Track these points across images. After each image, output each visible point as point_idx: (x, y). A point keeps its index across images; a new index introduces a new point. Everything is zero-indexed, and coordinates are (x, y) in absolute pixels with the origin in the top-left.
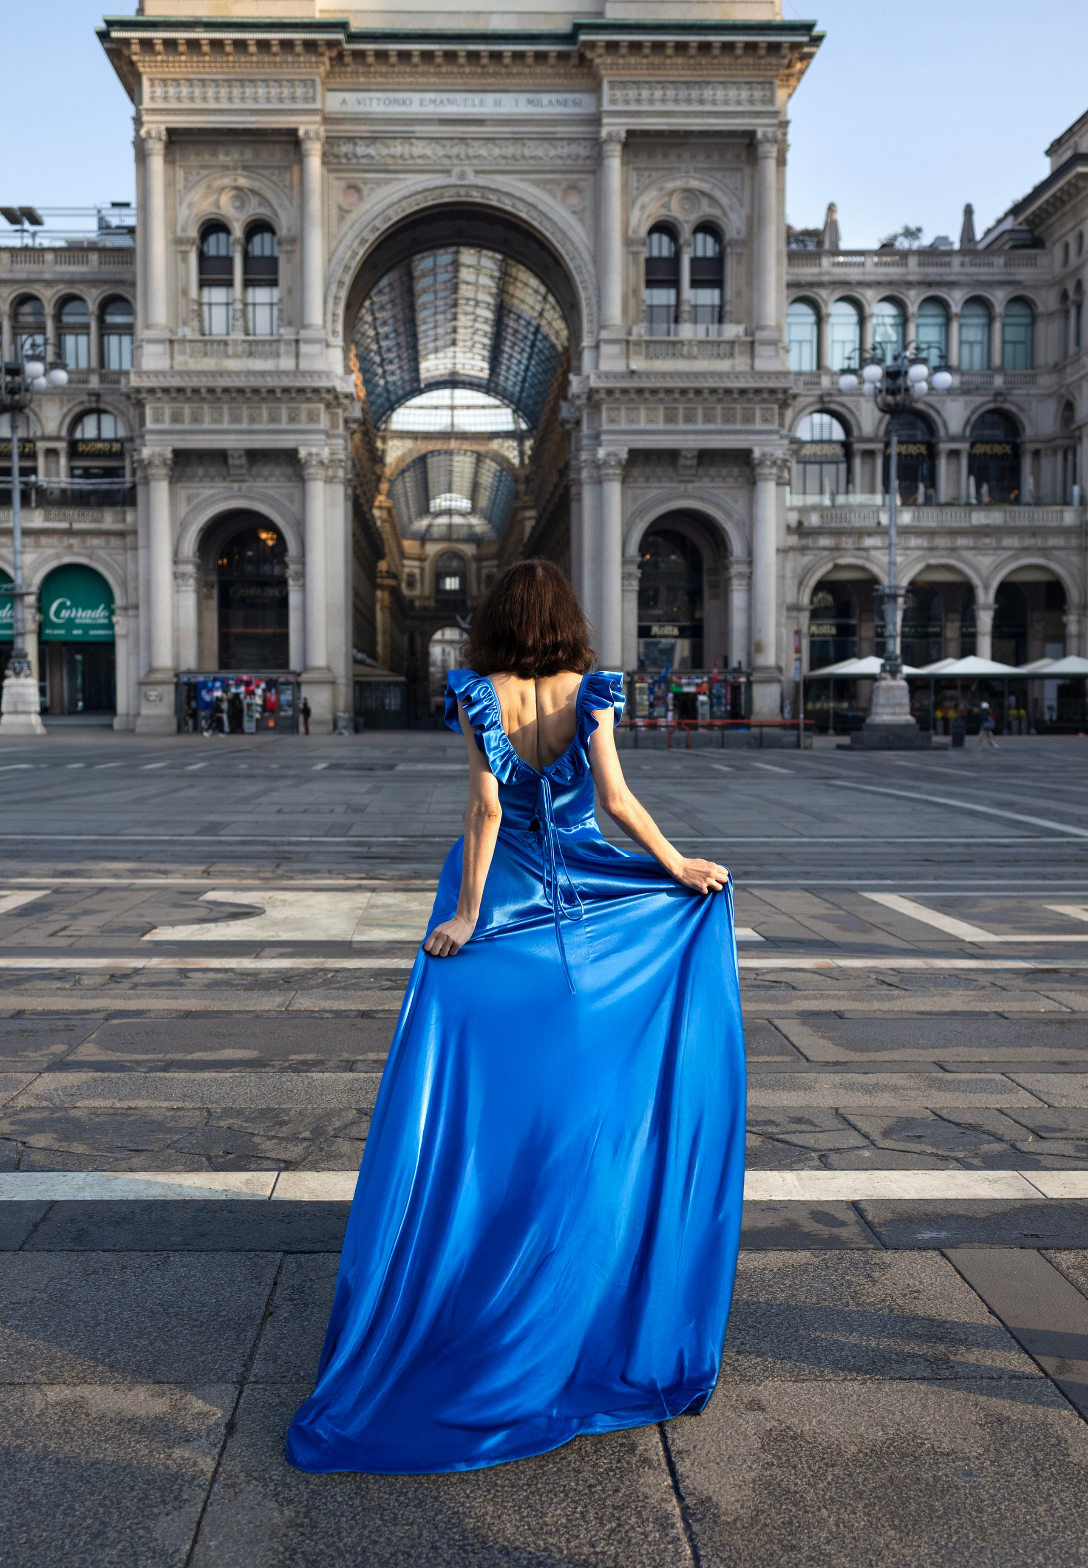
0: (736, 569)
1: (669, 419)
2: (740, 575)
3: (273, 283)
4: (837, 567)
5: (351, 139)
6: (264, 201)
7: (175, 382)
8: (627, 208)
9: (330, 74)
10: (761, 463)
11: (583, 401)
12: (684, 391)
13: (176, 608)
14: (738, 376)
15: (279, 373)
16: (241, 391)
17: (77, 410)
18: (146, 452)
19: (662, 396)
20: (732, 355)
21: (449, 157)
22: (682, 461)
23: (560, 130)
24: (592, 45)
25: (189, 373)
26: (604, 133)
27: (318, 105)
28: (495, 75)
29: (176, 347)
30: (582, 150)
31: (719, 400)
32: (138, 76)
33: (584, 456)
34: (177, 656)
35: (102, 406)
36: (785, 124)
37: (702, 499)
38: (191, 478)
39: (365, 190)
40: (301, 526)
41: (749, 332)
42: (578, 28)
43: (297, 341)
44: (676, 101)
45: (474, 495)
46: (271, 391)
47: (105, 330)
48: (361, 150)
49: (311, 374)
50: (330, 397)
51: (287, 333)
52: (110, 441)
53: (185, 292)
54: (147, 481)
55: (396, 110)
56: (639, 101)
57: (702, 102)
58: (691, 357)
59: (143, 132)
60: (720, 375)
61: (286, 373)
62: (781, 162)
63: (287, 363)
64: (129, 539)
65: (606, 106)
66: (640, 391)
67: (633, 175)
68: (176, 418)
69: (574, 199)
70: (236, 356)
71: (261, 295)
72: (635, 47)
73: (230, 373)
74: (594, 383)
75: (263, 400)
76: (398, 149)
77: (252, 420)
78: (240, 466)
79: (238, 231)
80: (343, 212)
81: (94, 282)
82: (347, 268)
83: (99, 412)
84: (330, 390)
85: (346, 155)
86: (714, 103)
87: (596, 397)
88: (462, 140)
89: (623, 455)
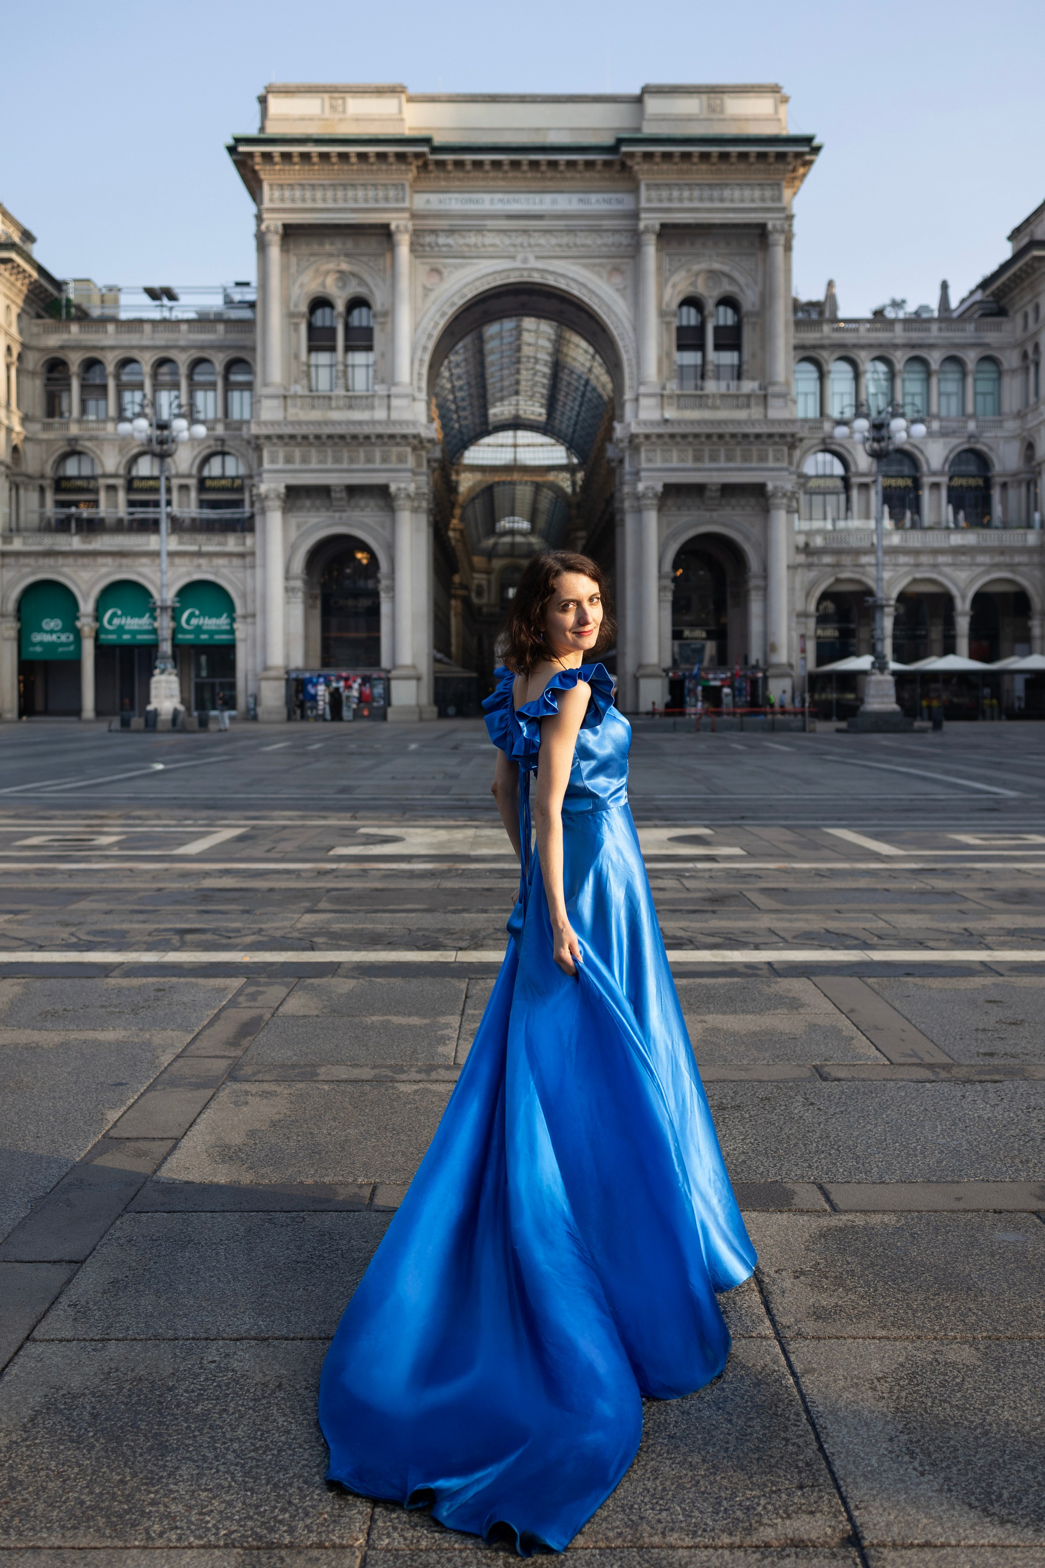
0: (753, 583)
1: (698, 458)
2: (757, 588)
3: (369, 348)
4: (838, 581)
5: (434, 232)
6: (362, 282)
7: (288, 430)
8: (661, 287)
9: (417, 179)
10: (774, 495)
11: (625, 444)
12: (709, 436)
13: (287, 616)
14: (753, 423)
15: (374, 422)
16: (342, 437)
17: (206, 452)
18: (263, 488)
19: (691, 439)
20: (748, 406)
21: (514, 246)
22: (708, 494)
23: (607, 223)
24: (631, 155)
25: (300, 423)
26: (642, 225)
27: (407, 205)
28: (551, 179)
29: (289, 401)
30: (624, 239)
31: (738, 443)
32: (259, 182)
33: (626, 489)
34: (287, 656)
35: (227, 449)
36: (790, 218)
37: (724, 525)
38: (300, 509)
39: (446, 272)
40: (391, 548)
41: (763, 387)
42: (620, 141)
43: (389, 396)
44: (701, 199)
45: (532, 519)
46: (367, 437)
47: (229, 386)
48: (442, 240)
49: (400, 423)
50: (415, 442)
51: (381, 390)
52: (233, 478)
53: (297, 356)
54: (263, 511)
55: (471, 207)
56: (670, 200)
57: (722, 200)
58: (715, 408)
59: (263, 227)
60: (739, 422)
61: (380, 422)
62: (788, 248)
63: (380, 414)
64: (248, 560)
65: (644, 204)
66: (672, 436)
67: (666, 260)
68: (288, 460)
69: (617, 279)
70: (338, 408)
71: (359, 358)
72: (667, 157)
73: (333, 423)
74: (634, 429)
75: (361, 444)
76: (472, 239)
77: (352, 460)
78: (341, 499)
79: (340, 306)
80: (427, 291)
81: (220, 348)
82: (430, 336)
83: (224, 454)
84: (416, 436)
85: (430, 245)
86: (732, 200)
87: (637, 441)
88: (525, 232)
89: (659, 488)
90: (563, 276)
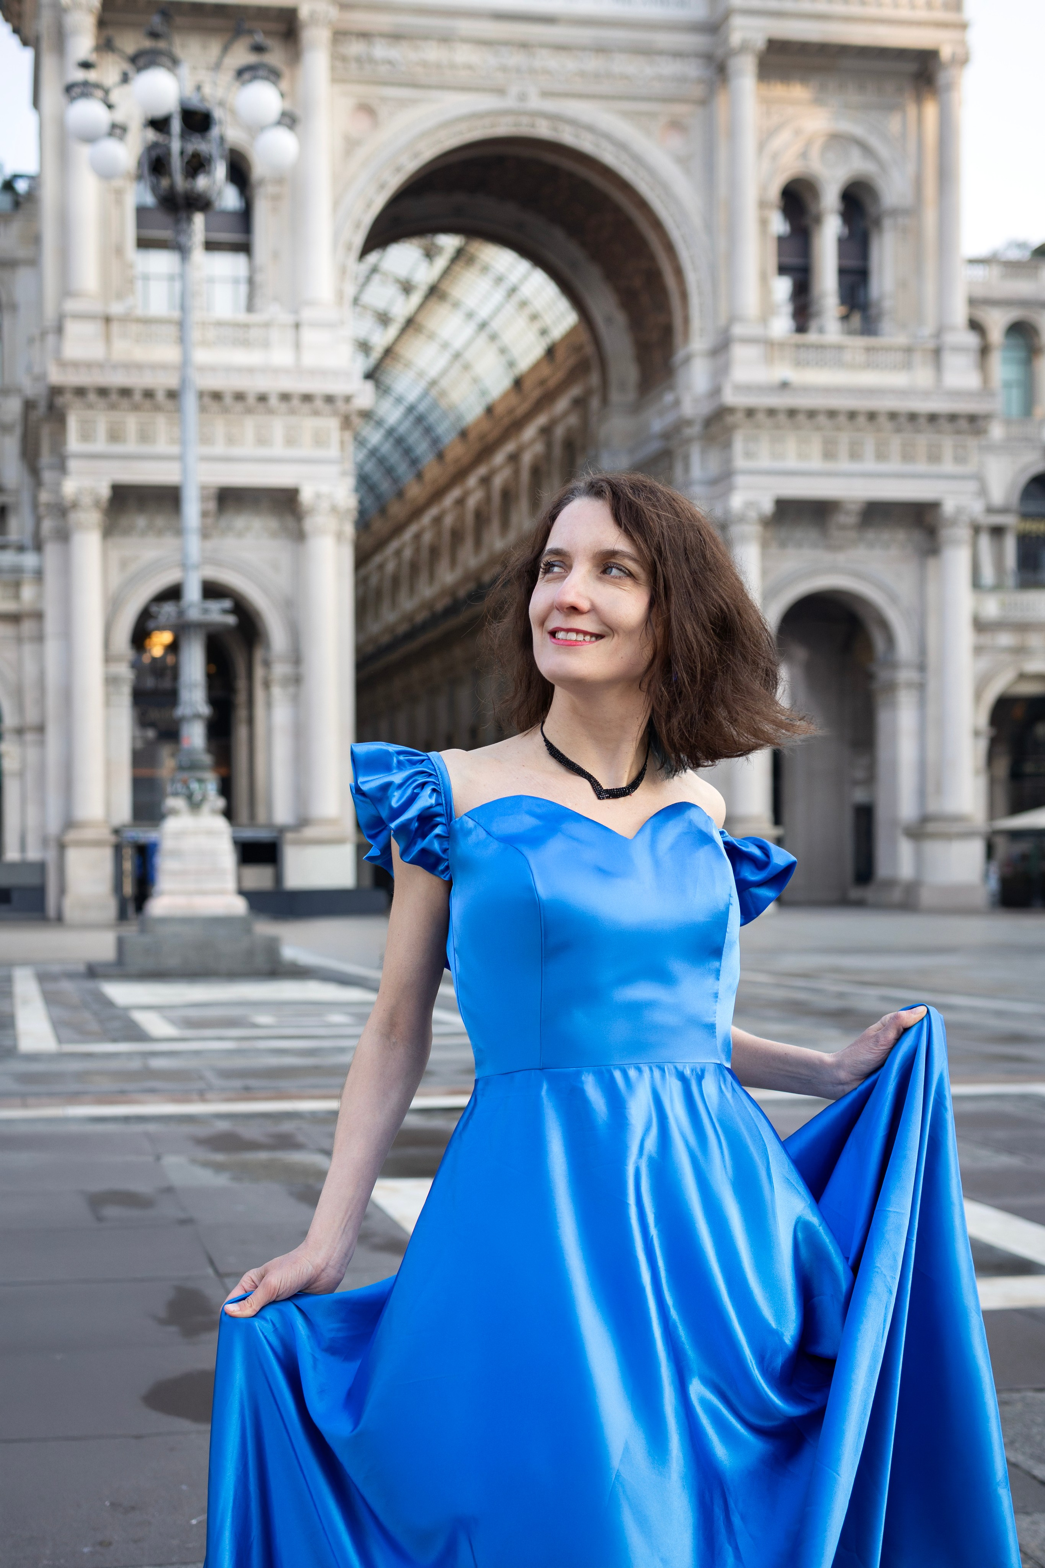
0: (905, 675)
1: (829, 455)
2: (910, 685)
3: (244, 248)
4: (1022, 677)
5: (365, 36)
7: (116, 379)
10: (953, 522)
11: (695, 430)
12: (852, 415)
14: (926, 394)
15: (271, 371)
18: (70, 487)
19: (822, 420)
20: (907, 366)
21: (504, 69)
22: (839, 518)
23: (662, 39)
25: (137, 367)
26: (734, 39)
29: (115, 327)
30: (693, 69)
31: (898, 430)
34: (108, 804)
37: (857, 575)
38: (127, 531)
39: (384, 112)
41: (934, 334)
43: (297, 326)
46: (262, 398)
48: (381, 50)
49: (318, 373)
51: (280, 313)
53: (119, 254)
58: (852, 367)
60: (898, 393)
61: (282, 371)
63: (283, 356)
64: (28, 627)
66: (792, 413)
68: (115, 436)
69: (675, 141)
74: (730, 398)
75: (249, 411)
76: (432, 53)
77: (230, 440)
80: (352, 142)
85: (360, 59)
87: (730, 419)
88: (524, 46)
89: (768, 507)
90: (590, 128)
